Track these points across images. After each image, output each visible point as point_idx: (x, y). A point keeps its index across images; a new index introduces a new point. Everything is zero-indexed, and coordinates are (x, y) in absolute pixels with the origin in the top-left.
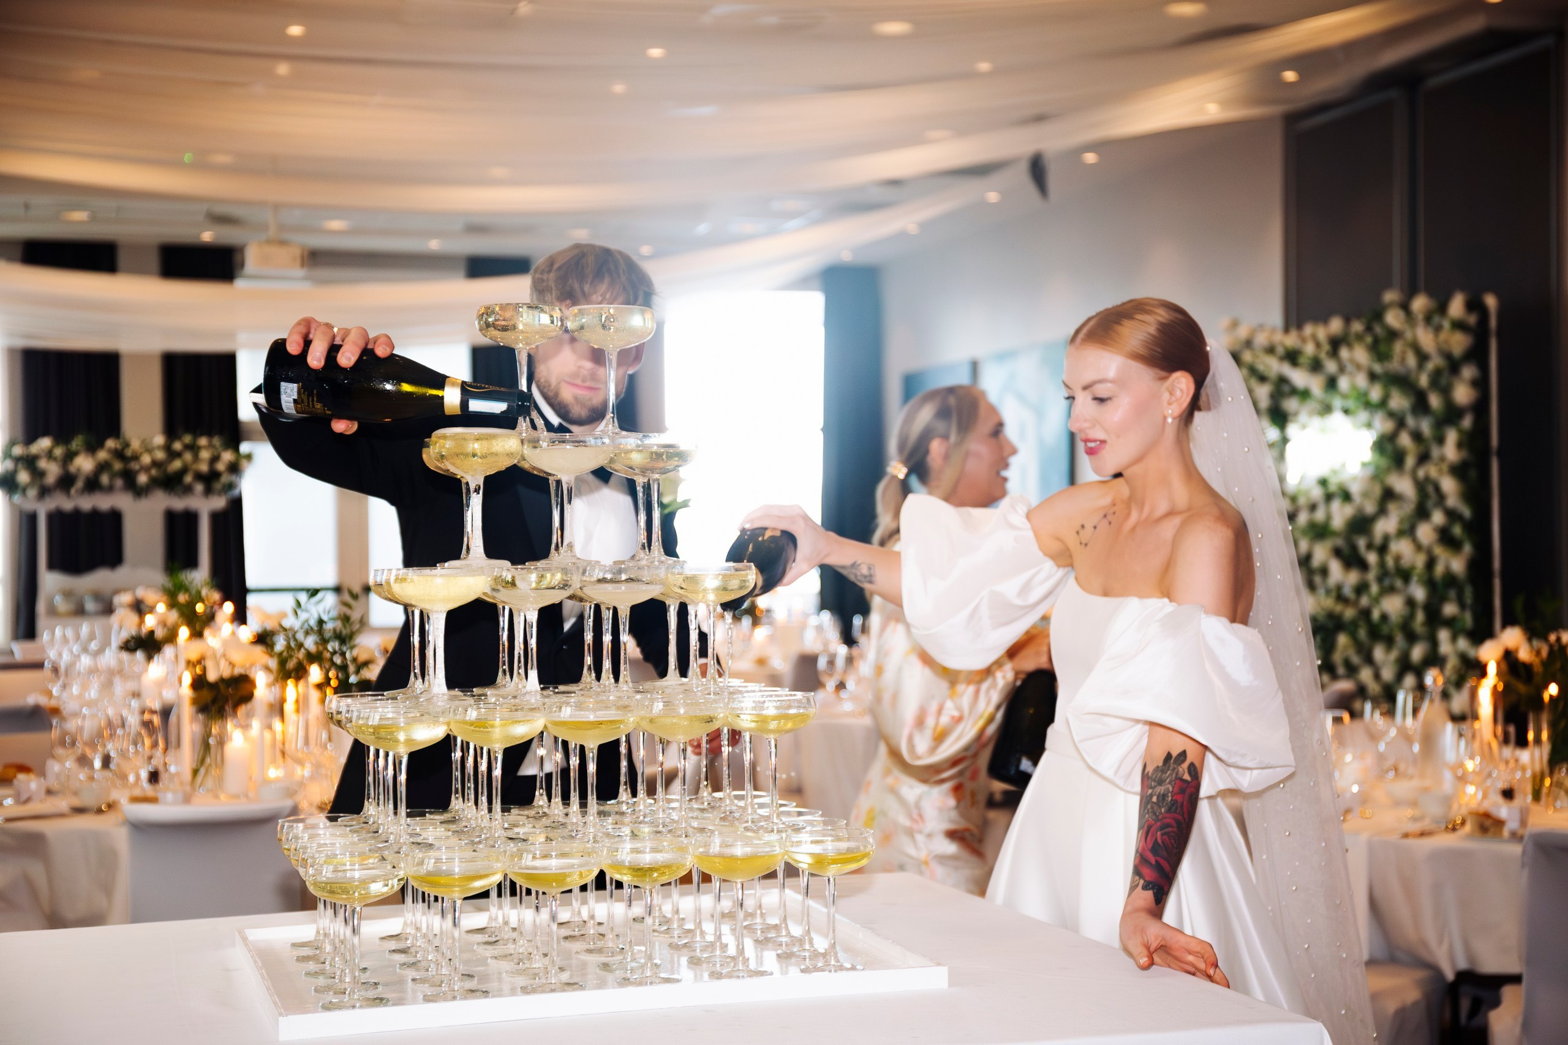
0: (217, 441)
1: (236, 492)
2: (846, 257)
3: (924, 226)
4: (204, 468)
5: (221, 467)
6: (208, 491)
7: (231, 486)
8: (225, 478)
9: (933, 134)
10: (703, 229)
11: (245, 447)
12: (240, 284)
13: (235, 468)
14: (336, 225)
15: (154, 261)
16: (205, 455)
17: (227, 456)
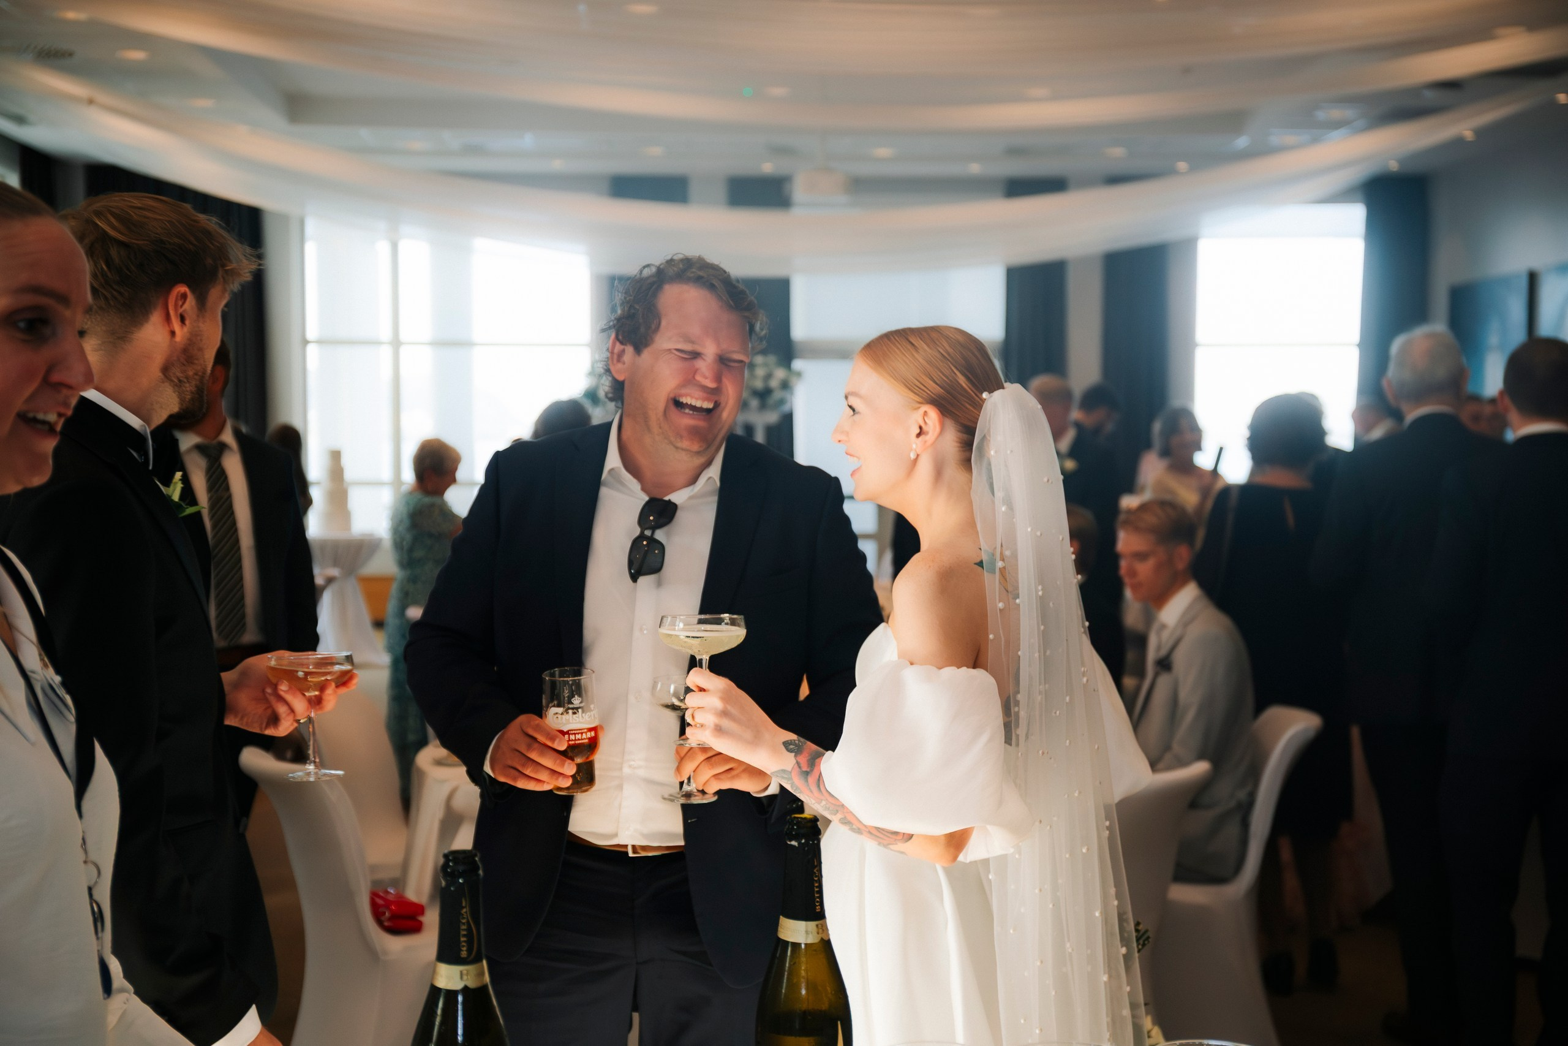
0: (772, 359)
1: (785, 408)
2: (1394, 166)
3: (1479, 132)
4: (759, 384)
5: (774, 383)
6: (763, 406)
7: (782, 402)
8: (777, 395)
9: (1501, 31)
10: (1242, 142)
11: (797, 364)
12: (796, 212)
13: (786, 385)
14: (883, 152)
15: (721, 191)
16: (760, 372)
17: (780, 373)
